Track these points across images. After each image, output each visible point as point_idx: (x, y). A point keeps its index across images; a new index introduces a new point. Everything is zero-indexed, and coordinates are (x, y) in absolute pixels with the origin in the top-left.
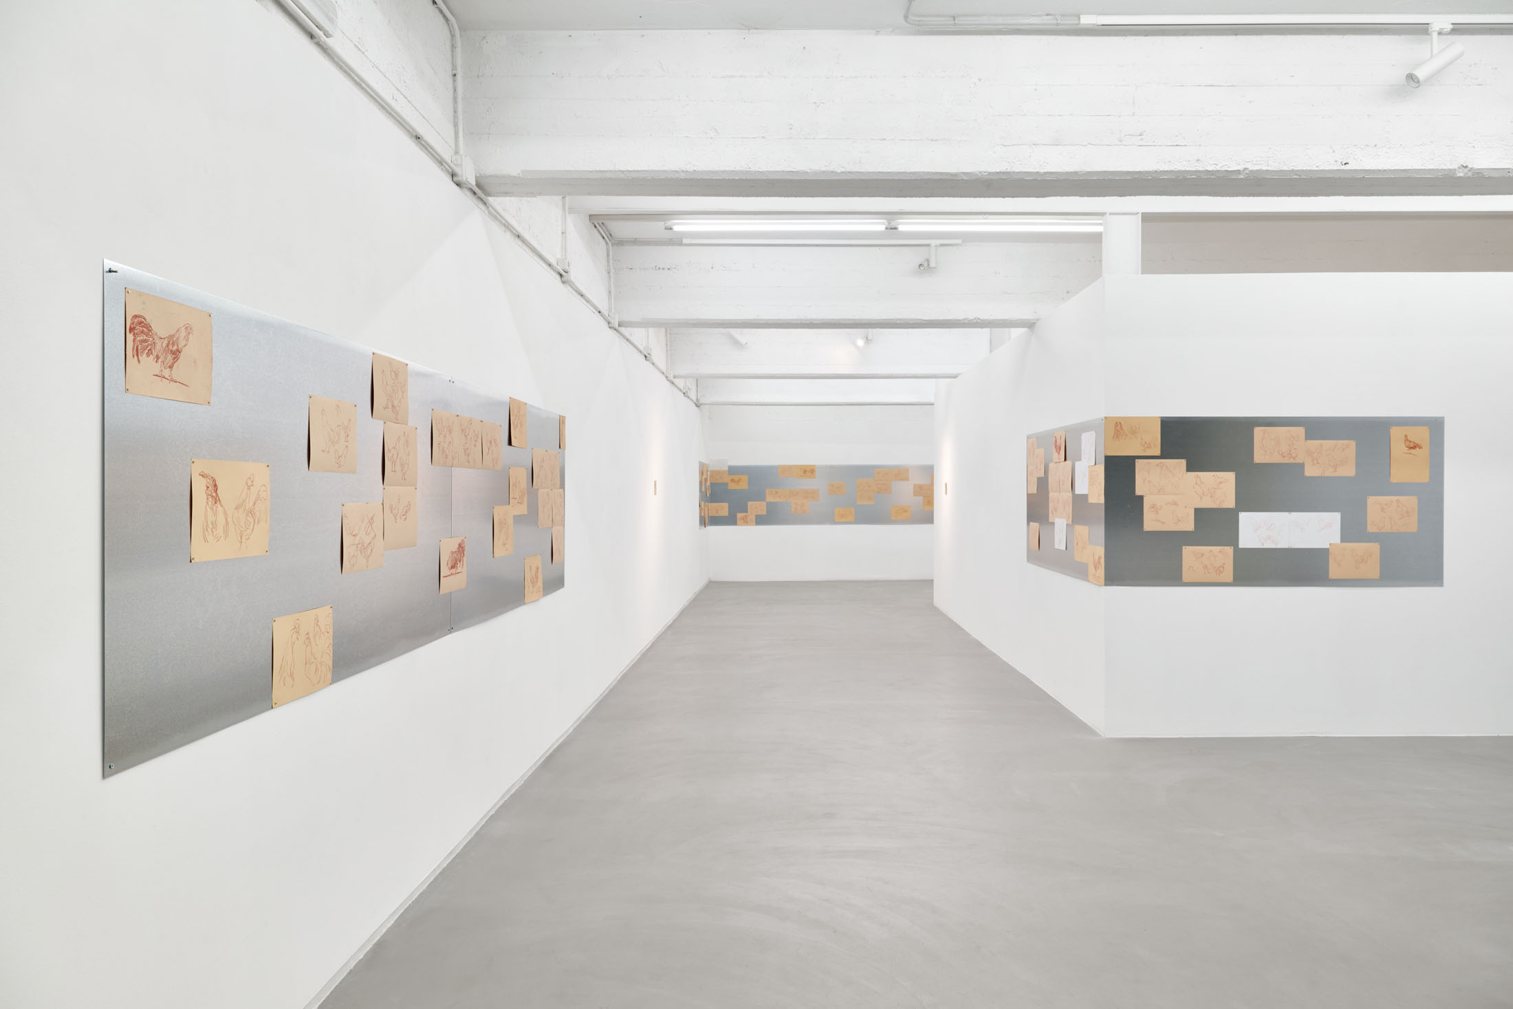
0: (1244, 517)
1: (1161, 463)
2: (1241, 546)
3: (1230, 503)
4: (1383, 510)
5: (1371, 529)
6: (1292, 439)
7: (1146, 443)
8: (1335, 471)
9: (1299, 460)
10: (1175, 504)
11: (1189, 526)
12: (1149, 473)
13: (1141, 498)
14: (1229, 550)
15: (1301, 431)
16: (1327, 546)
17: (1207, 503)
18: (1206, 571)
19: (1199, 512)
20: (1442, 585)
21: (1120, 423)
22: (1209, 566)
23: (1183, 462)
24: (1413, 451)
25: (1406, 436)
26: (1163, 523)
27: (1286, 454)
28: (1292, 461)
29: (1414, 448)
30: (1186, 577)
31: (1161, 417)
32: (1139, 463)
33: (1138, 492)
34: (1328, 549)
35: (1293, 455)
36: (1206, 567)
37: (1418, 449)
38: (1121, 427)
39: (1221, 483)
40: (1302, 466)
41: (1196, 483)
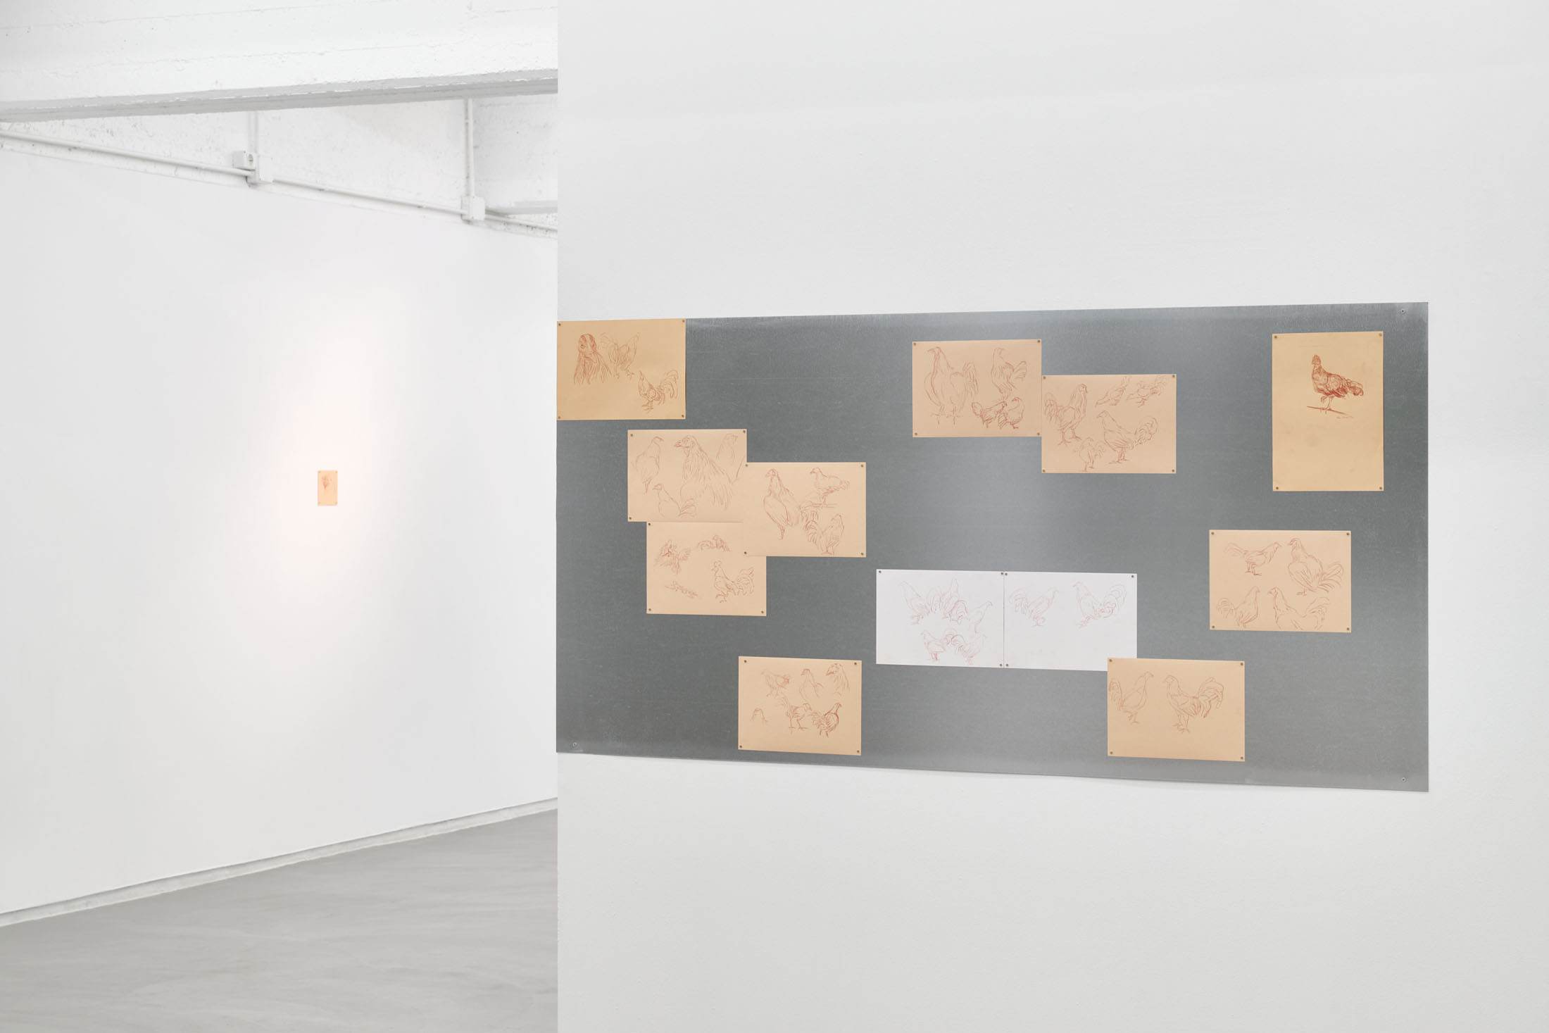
0: (888, 581)
1: (686, 439)
2: (881, 659)
3: (853, 545)
4: (1251, 568)
5: (1220, 620)
6: (1007, 371)
7: (651, 387)
8: (1122, 458)
9: (1024, 431)
10: (721, 545)
11: (754, 603)
12: (657, 464)
13: (641, 528)
14: (851, 670)
15: (1031, 351)
16: (1102, 666)
17: (798, 545)
18: (794, 720)
19: (779, 568)
20: (1424, 787)
21: (592, 338)
22: (800, 711)
23: (738, 438)
24: (1336, 402)
25: (1316, 359)
26: (693, 594)
27: (991, 414)
28: (1008, 431)
29: (1339, 392)
30: (747, 738)
31: (688, 321)
32: (636, 438)
33: (634, 515)
34: (1105, 673)
35: (1013, 416)
36: (793, 712)
37: (1350, 394)
38: (594, 346)
39: (830, 491)
40: (1034, 445)
41: (771, 492)
